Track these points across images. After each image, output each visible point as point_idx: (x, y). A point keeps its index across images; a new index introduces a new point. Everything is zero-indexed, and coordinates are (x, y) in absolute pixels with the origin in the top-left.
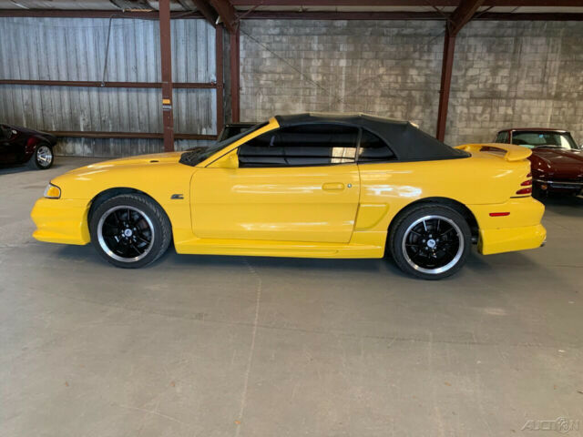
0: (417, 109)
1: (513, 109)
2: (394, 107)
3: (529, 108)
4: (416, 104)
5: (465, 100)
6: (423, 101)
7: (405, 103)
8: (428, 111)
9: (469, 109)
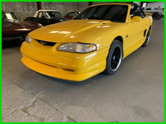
0: (31, 7)
1: (55, 7)
2: (23, 6)
3: (58, 7)
4: (30, 5)
5: (44, 4)
6: (32, 4)
7: (27, 5)
8: (34, 7)
9: (45, 7)
